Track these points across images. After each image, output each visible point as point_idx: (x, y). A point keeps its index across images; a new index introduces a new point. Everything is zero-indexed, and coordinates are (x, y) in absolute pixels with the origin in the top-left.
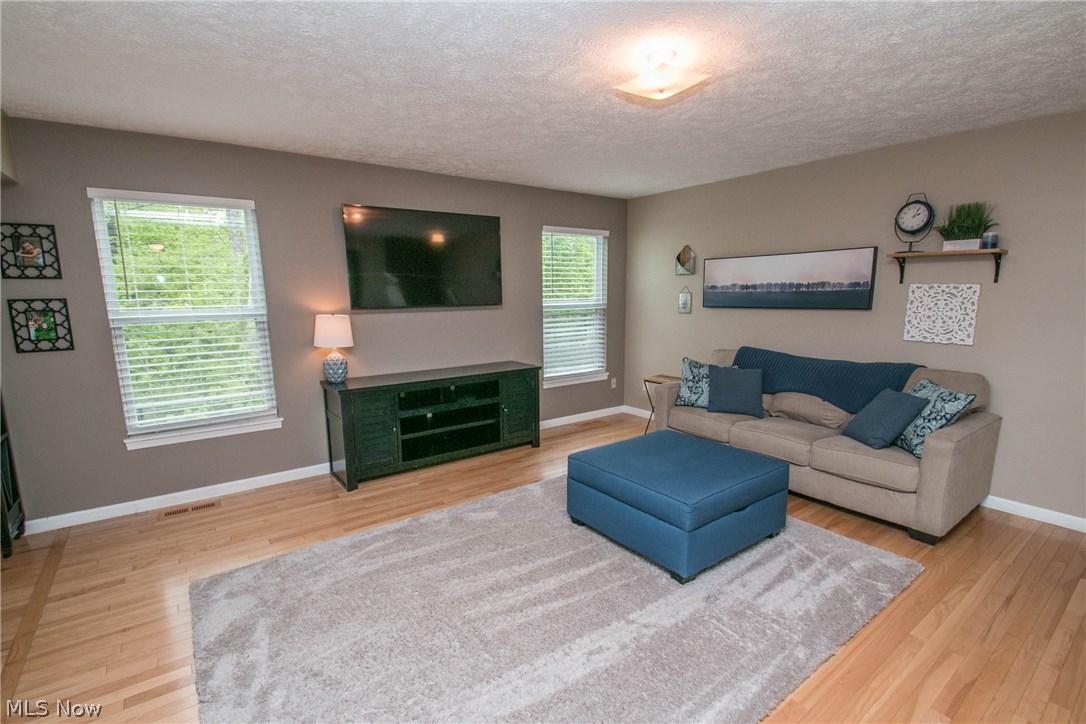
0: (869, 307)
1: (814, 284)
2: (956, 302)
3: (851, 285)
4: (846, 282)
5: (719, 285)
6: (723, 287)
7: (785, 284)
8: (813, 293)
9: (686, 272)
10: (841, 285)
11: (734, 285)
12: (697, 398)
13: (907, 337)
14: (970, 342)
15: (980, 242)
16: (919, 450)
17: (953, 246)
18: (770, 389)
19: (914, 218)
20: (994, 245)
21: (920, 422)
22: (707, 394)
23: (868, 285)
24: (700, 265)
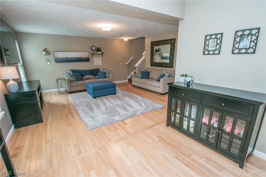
0: (89, 61)
2: (99, 60)
4: (85, 57)
5: (59, 57)
6: (60, 58)
8: (80, 59)
9: (48, 54)
10: (85, 58)
11: (63, 58)
12: (73, 80)
13: (95, 65)
14: (102, 65)
15: (101, 52)
16: (108, 77)
17: (98, 53)
18: (83, 76)
19: (94, 48)
20: (103, 53)
21: (107, 74)
22: (75, 78)
23: (89, 58)
24: (52, 53)
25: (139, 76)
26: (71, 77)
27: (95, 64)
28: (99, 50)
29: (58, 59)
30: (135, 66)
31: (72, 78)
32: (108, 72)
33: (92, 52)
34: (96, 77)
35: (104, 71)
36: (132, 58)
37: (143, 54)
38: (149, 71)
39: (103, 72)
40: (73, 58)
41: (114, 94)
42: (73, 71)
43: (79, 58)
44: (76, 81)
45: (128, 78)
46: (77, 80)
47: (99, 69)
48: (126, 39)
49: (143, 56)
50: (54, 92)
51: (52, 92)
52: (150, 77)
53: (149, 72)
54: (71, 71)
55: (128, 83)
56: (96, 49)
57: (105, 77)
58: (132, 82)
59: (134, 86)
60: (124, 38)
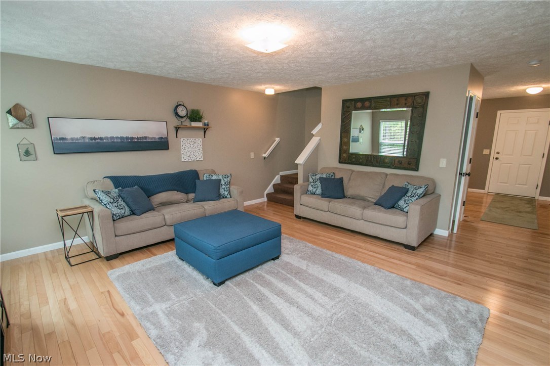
1: (140, 137)
2: (196, 145)
3: (159, 138)
4: (157, 137)
5: (69, 137)
6: (72, 139)
7: (113, 137)
9: (25, 126)
10: (155, 138)
11: (83, 138)
12: (123, 211)
13: (183, 160)
14: (202, 159)
15: (201, 123)
16: (229, 196)
17: (194, 124)
18: (150, 194)
19: (182, 112)
20: (208, 125)
21: (224, 187)
22: (126, 207)
23: (167, 138)
24: (40, 120)
25: (314, 190)
26: (116, 204)
27: (184, 158)
28: (195, 116)
29: (65, 143)
30: (296, 162)
31: (117, 207)
32: (225, 180)
33: (176, 122)
34: (192, 196)
35: (214, 177)
36: (277, 139)
37: (314, 132)
38: (342, 178)
39: (210, 181)
40: (117, 138)
41: (274, 259)
42: (118, 181)
43: (138, 138)
44: (133, 213)
45: (266, 193)
46: (136, 212)
47: (196, 171)
48: (270, 91)
49: (313, 135)
50: (45, 254)
51: (37, 255)
52: (349, 192)
53: (341, 180)
54: (109, 181)
55: (267, 206)
56: (189, 115)
57: (220, 197)
58: (293, 207)
59: (298, 217)
60: (266, 88)
